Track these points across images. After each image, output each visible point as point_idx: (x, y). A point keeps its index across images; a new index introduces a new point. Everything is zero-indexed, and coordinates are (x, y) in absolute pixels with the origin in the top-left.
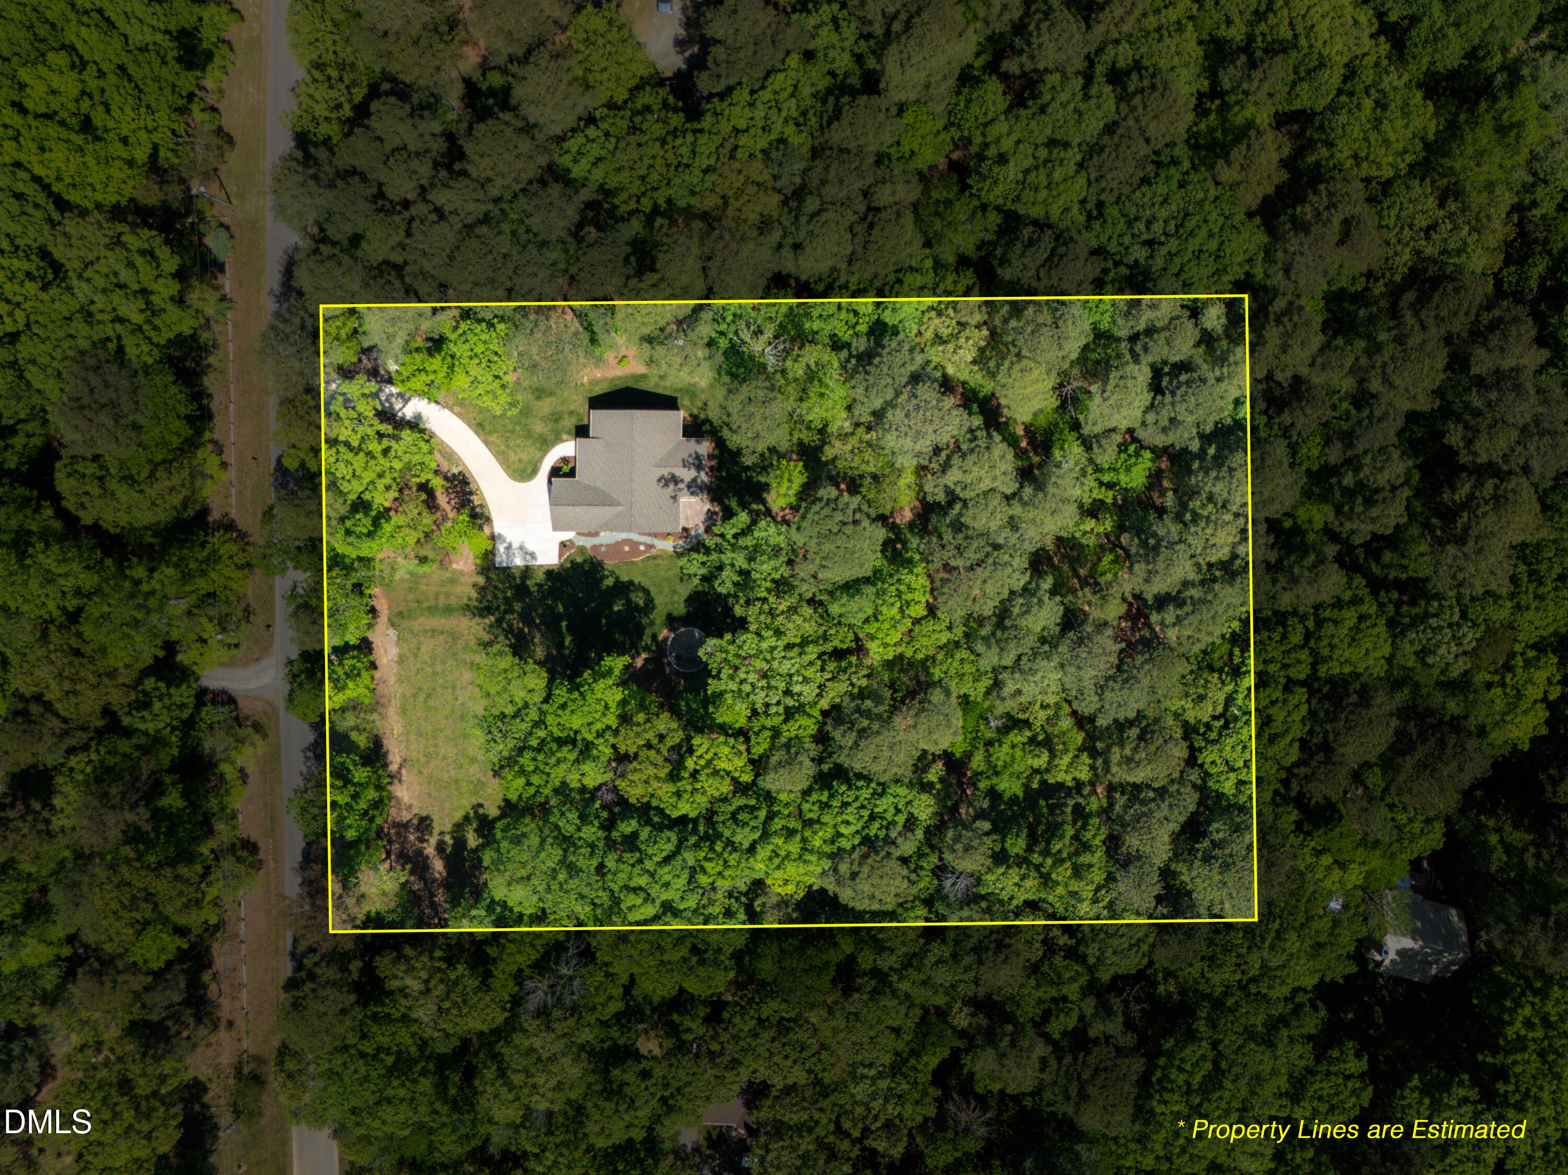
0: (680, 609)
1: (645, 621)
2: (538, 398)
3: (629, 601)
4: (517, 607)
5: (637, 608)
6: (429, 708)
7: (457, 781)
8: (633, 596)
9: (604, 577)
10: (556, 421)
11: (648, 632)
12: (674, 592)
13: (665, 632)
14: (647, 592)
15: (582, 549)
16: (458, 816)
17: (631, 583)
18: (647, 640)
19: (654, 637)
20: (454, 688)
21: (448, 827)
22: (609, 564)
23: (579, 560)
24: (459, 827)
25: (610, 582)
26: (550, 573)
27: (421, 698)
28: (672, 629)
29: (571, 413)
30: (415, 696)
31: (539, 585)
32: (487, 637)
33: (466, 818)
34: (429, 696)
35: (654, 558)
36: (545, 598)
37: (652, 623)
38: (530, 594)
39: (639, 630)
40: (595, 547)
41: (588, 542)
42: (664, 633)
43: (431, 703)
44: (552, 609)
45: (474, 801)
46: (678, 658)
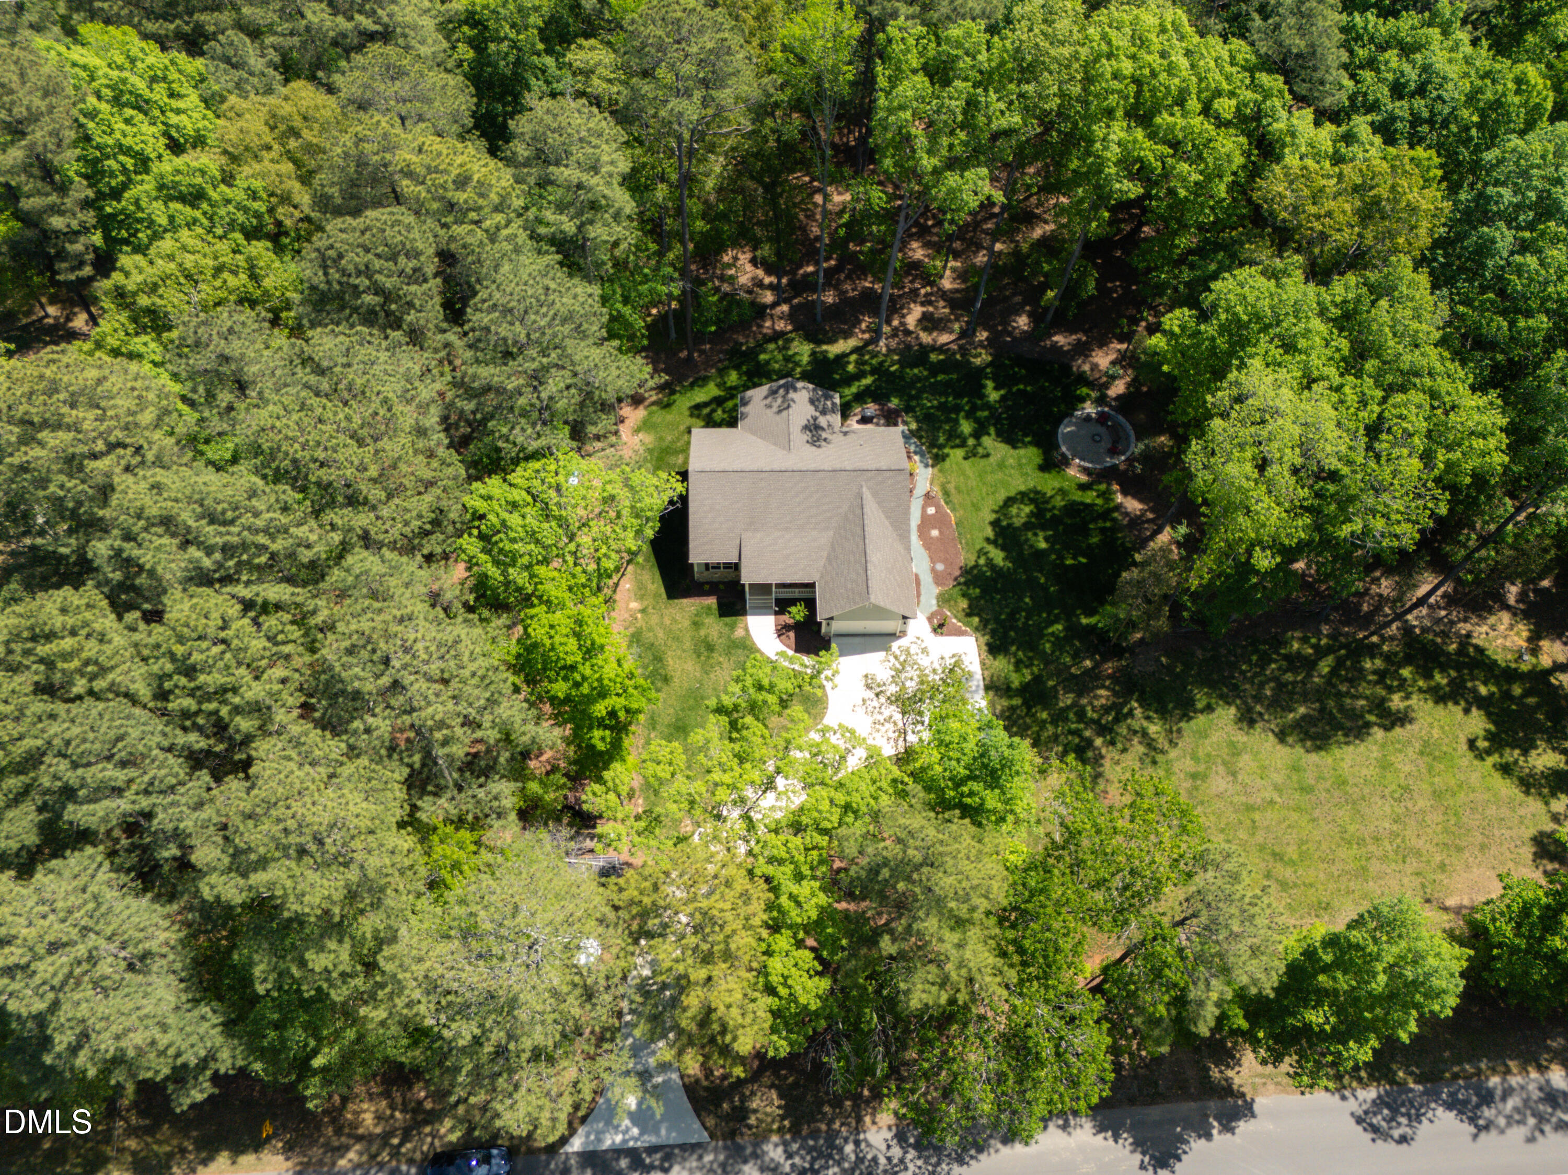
0: (1030, 455)
1: (1059, 502)
2: (666, 680)
3: (1027, 526)
4: (1066, 700)
5: (1039, 513)
6: (1303, 856)
7: (1437, 795)
8: (1018, 522)
9: (990, 563)
10: (710, 648)
11: (1078, 496)
12: (1001, 465)
13: (1072, 472)
14: (1009, 501)
15: (943, 599)
16: (1507, 788)
17: (995, 524)
18: (1089, 497)
19: (1083, 487)
20: (1250, 808)
21: (1534, 805)
22: (966, 558)
23: (964, 604)
24: (1528, 784)
25: (998, 556)
26: (994, 649)
27: (1287, 873)
28: (1065, 462)
29: (696, 625)
30: (1284, 885)
31: (1018, 665)
32: (1138, 748)
33: (1505, 769)
34: (1278, 856)
35: (946, 493)
36: (1043, 656)
37: (1062, 491)
38: (1037, 679)
39: (1074, 509)
40: (938, 578)
41: (930, 593)
42: (1074, 473)
43: (1292, 852)
44: (1059, 643)
45: (1466, 758)
46: (1113, 452)
